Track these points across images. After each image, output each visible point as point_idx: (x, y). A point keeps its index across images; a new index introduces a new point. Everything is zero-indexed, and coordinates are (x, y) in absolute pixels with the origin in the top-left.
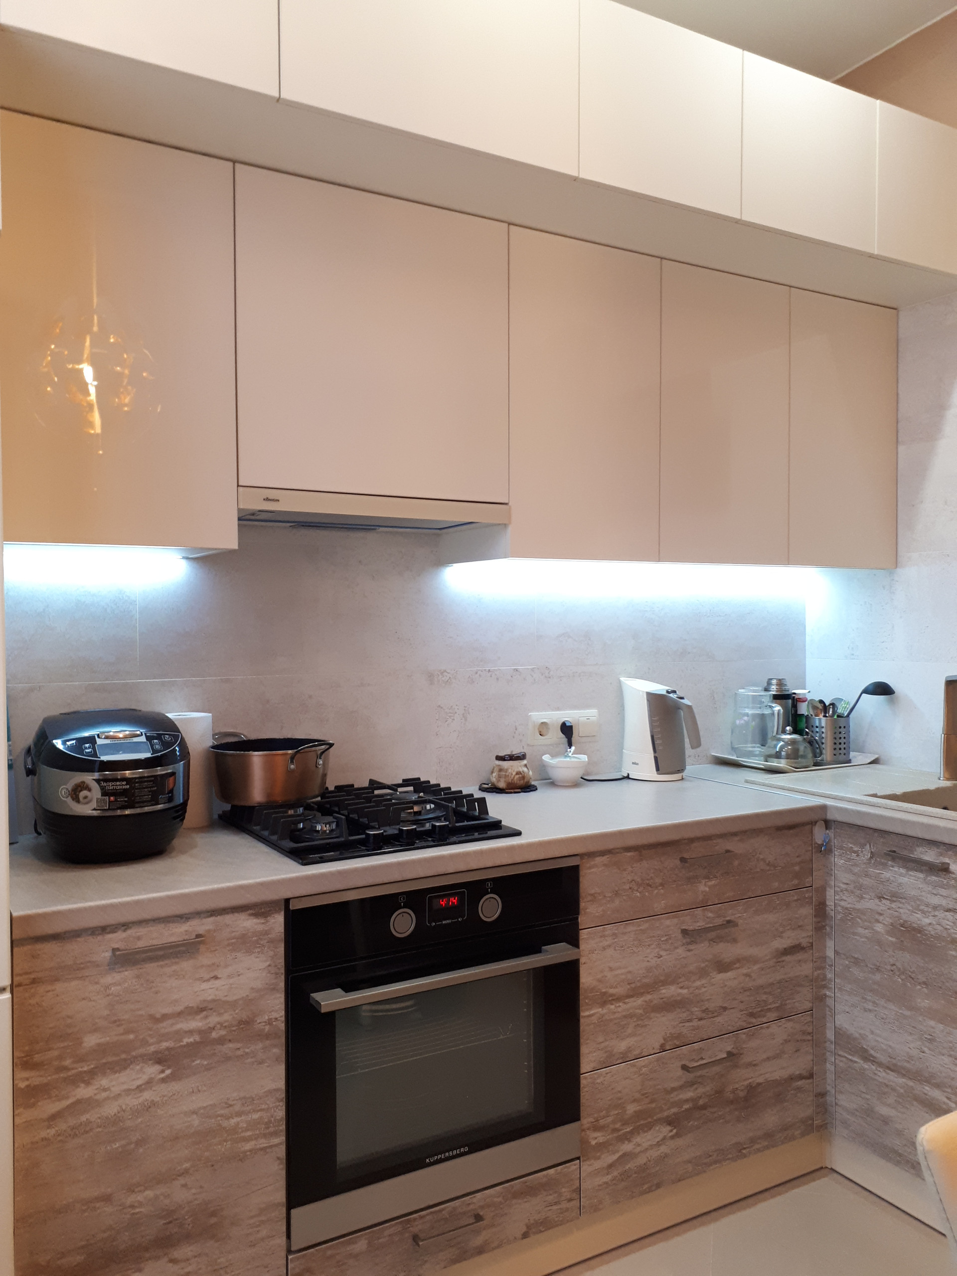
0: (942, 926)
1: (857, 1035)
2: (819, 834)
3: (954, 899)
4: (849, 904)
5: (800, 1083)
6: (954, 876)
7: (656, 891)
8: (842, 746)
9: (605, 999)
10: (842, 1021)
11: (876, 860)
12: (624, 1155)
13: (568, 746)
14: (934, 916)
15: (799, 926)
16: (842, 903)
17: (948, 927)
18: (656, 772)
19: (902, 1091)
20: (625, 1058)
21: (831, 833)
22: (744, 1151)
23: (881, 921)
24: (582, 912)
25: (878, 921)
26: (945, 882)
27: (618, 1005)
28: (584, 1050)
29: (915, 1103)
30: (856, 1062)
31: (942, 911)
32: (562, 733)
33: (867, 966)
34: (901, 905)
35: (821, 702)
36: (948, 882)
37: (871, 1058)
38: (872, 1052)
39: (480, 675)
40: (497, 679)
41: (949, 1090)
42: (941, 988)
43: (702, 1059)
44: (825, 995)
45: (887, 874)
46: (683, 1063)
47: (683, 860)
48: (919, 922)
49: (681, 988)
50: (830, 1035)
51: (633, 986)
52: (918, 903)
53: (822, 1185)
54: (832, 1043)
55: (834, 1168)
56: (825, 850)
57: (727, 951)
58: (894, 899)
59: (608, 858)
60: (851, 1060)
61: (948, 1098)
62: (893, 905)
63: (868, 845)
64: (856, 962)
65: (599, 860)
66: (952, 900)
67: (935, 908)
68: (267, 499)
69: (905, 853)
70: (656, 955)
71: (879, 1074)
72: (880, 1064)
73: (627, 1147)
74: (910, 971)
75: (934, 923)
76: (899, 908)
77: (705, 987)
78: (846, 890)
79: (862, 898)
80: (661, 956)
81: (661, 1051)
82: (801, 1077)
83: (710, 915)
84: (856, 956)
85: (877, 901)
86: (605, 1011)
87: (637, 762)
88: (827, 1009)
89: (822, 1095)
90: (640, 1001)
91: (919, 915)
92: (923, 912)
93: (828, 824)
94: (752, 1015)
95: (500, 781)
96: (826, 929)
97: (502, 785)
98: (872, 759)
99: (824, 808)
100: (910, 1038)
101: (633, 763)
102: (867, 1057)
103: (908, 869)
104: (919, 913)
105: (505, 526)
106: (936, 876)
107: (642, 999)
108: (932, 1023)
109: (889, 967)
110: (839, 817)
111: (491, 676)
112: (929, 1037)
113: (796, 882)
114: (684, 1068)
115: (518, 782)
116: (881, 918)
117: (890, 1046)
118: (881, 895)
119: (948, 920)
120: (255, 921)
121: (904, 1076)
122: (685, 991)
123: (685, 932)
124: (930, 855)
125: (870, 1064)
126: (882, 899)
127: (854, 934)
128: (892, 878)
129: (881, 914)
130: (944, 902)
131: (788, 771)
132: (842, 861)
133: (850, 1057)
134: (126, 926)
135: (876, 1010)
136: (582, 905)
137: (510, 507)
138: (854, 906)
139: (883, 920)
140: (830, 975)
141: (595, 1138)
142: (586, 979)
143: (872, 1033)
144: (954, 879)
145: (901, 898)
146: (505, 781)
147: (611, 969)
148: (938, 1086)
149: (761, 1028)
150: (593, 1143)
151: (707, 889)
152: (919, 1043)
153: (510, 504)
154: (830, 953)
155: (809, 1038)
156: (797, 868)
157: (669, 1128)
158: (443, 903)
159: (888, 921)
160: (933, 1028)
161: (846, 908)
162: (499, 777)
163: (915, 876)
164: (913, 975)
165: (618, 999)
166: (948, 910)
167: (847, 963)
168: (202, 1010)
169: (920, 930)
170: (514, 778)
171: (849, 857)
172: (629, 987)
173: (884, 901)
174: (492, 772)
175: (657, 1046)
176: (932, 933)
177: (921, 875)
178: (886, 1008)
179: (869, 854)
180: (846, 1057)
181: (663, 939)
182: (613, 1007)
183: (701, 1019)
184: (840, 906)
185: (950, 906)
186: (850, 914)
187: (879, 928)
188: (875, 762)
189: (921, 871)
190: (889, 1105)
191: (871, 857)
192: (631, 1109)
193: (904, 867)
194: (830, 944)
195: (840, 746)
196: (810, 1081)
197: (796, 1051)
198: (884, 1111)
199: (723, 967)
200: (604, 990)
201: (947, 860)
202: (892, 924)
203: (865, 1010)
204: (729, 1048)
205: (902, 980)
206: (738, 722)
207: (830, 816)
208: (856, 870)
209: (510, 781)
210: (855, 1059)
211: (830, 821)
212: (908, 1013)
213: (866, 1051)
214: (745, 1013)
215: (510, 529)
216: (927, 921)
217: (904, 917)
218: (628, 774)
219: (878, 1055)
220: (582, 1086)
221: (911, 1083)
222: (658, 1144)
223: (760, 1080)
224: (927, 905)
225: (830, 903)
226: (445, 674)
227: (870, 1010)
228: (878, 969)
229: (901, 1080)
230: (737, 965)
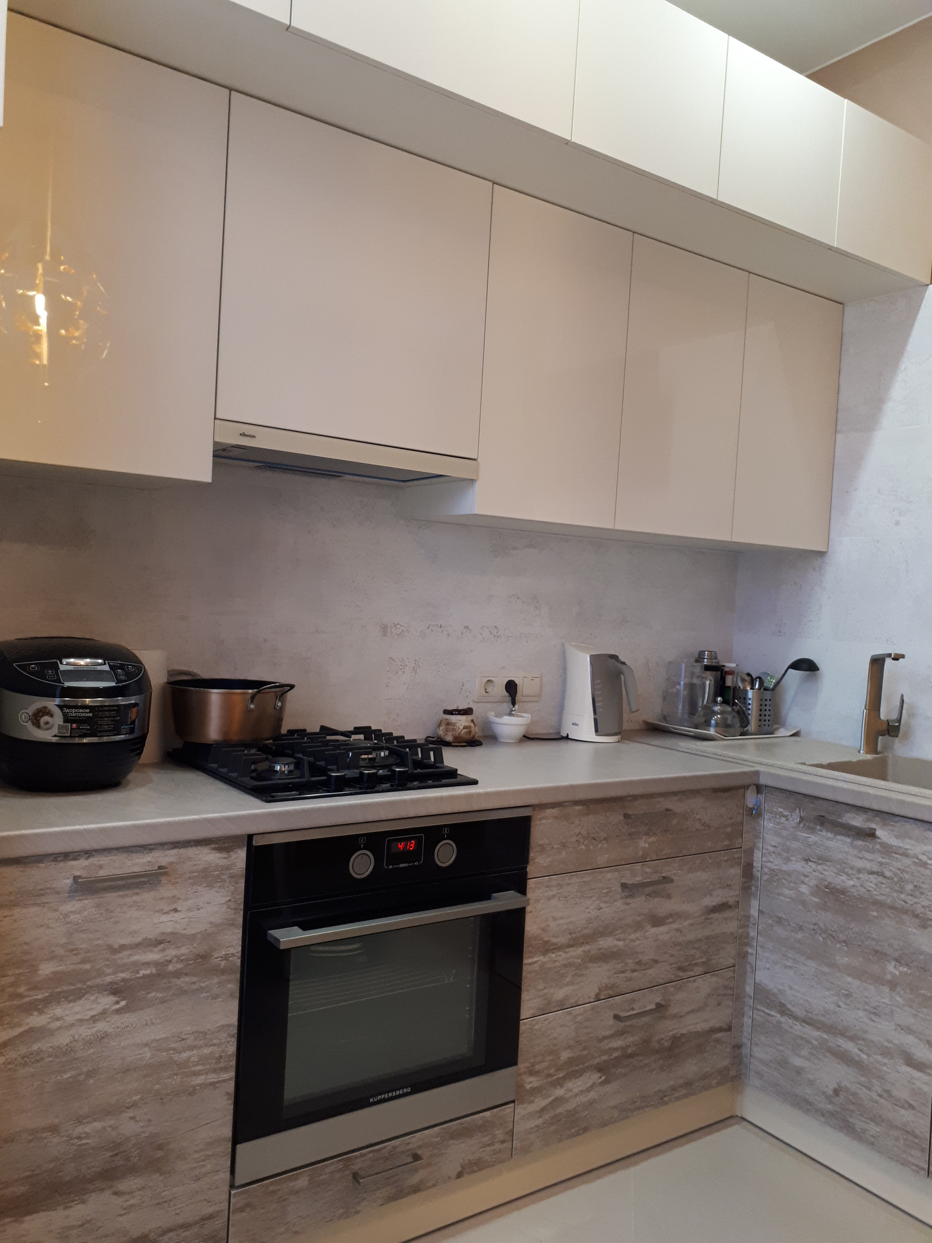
0: (865, 888)
1: (776, 991)
2: (751, 799)
3: (878, 862)
4: (776, 865)
5: (719, 1035)
6: (879, 841)
7: (600, 846)
8: (767, 718)
9: (548, 948)
10: (763, 977)
11: (805, 825)
12: (556, 1099)
13: (512, 704)
14: (858, 878)
15: (728, 886)
16: (769, 865)
17: (871, 889)
18: (595, 733)
19: (816, 1043)
20: (562, 1006)
21: (761, 797)
22: (666, 1099)
23: (806, 882)
24: (531, 862)
25: (803, 883)
26: (871, 846)
27: (559, 954)
28: (525, 996)
29: (828, 1054)
30: (772, 1016)
31: (867, 874)
32: (506, 690)
33: (790, 925)
34: (826, 868)
35: (749, 675)
36: (873, 847)
37: (788, 1012)
38: (789, 1006)
39: (432, 630)
40: (449, 635)
41: (862, 1043)
42: (859, 946)
43: (633, 1009)
44: (747, 952)
45: (813, 838)
46: (616, 1012)
47: (626, 816)
48: (843, 884)
49: (618, 940)
50: (749, 989)
51: (574, 935)
52: (844, 865)
53: (734, 1133)
54: (751, 997)
55: (744, 1116)
56: (755, 813)
57: (663, 906)
58: (821, 862)
59: (558, 810)
60: (768, 1014)
61: (860, 1050)
62: (819, 867)
63: (798, 810)
64: (779, 921)
65: (549, 812)
66: (877, 864)
67: (859, 871)
68: (243, 435)
69: (833, 818)
70: (597, 907)
71: (795, 1027)
72: (795, 1018)
73: (559, 1092)
74: (832, 931)
75: (858, 885)
76: (824, 870)
77: (640, 940)
78: (774, 852)
79: (790, 860)
80: (601, 909)
81: (596, 1000)
82: (720, 1030)
83: (648, 870)
84: (779, 915)
85: (803, 863)
86: (546, 960)
87: (577, 723)
88: (748, 965)
89: (738, 1047)
90: (579, 951)
91: (844, 877)
92: (847, 874)
93: (759, 788)
94: (680, 969)
95: (447, 734)
96: (751, 889)
97: (449, 738)
98: (793, 732)
99: (757, 773)
100: (827, 993)
101: (573, 724)
102: (783, 1010)
103: (837, 834)
104: (844, 875)
105: (472, 481)
106: (862, 840)
107: (581, 949)
108: (849, 979)
109: (812, 927)
110: (770, 783)
111: (442, 632)
112: (846, 992)
113: (727, 843)
114: (616, 1017)
115: (465, 736)
116: (806, 880)
117: (808, 1002)
118: (807, 858)
119: (871, 882)
120: (218, 855)
121: (818, 1029)
122: (621, 943)
123: (624, 886)
124: (858, 821)
125: (786, 1018)
126: (809, 862)
127: (779, 894)
128: (819, 842)
129: (807, 876)
130: (868, 865)
132: (771, 825)
133: (767, 1011)
134: (89, 853)
135: (796, 967)
136: (532, 855)
137: (478, 462)
138: (779, 868)
139: (808, 882)
140: (753, 933)
141: (531, 1082)
142: (531, 927)
143: (791, 988)
144: (879, 843)
145: (828, 861)
146: (452, 735)
147: (554, 919)
148: (853, 1038)
149: (688, 981)
150: (528, 1087)
151: (647, 845)
152: (835, 998)
153: (478, 460)
154: (754, 912)
155: (731, 992)
156: (729, 829)
157: (599, 1075)
158: (401, 846)
159: (813, 883)
160: (849, 983)
161: (773, 870)
162: (447, 730)
163: (842, 841)
164: (834, 934)
165: (558, 948)
166: (872, 873)
167: (771, 922)
168: (160, 942)
169: (843, 891)
170: (461, 732)
171: (778, 821)
172: (570, 937)
173: (810, 864)
174: (439, 726)
175: (593, 995)
176: (855, 894)
177: (848, 840)
178: (806, 965)
179: (799, 818)
180: (764, 1012)
181: (603, 892)
182: (554, 955)
183: (633, 971)
184: (766, 867)
185: (876, 868)
186: (777, 875)
187: (804, 889)
188: (796, 734)
189: (849, 836)
190: (803, 1057)
191: (800, 822)
192: (565, 1055)
193: (831, 832)
194: (755, 903)
195: (765, 718)
196: (728, 1033)
197: (718, 1005)
198: (797, 1062)
199: (657, 921)
200: (546, 939)
201: (874, 826)
202: (817, 886)
203: (786, 967)
204: (658, 999)
205: (823, 938)
206: (670, 691)
207: (763, 781)
208: (785, 833)
209: (457, 734)
210: (772, 1013)
211: (762, 785)
212: (826, 969)
213: (784, 1005)
214: (674, 967)
215: (478, 484)
216: (851, 883)
217: (829, 879)
218: (568, 735)
219: (793, 1009)
220: (521, 1031)
221: (825, 1036)
222: (589, 1090)
223: (684, 1031)
224: (852, 868)
225: (757, 864)
226: (398, 626)
227: (790, 967)
228: (801, 928)
229: (816, 1033)
230: (670, 920)
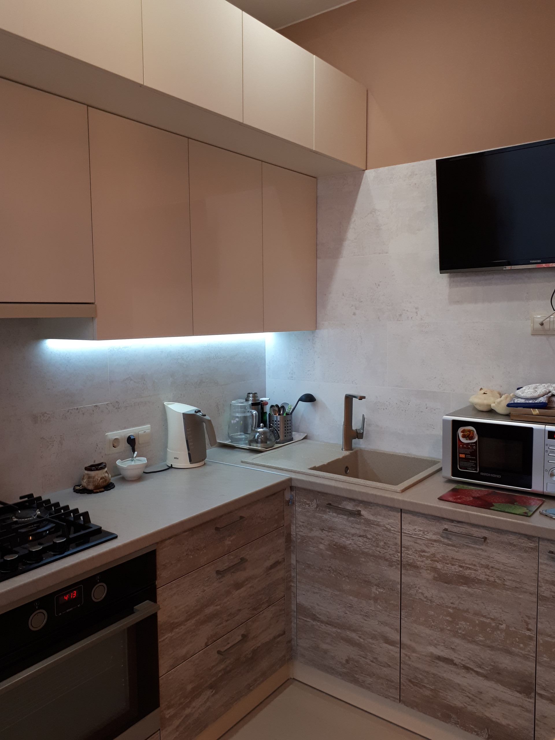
0: (357, 545)
1: (309, 607)
2: (288, 495)
3: (363, 530)
4: (304, 533)
5: (278, 639)
6: (362, 517)
7: (201, 552)
8: (289, 431)
9: (173, 626)
10: (301, 599)
11: (320, 509)
12: (186, 716)
13: (133, 452)
14: (353, 540)
15: (278, 551)
16: (300, 533)
17: (360, 545)
18: (189, 463)
19: (334, 635)
20: (185, 658)
21: (293, 493)
22: (251, 688)
23: (323, 543)
24: (158, 578)
25: (321, 543)
26: (359, 520)
27: (180, 628)
28: (161, 662)
29: (341, 641)
30: (309, 622)
31: (357, 537)
32: (128, 444)
33: (315, 568)
34: (333, 534)
35: (277, 406)
36: (360, 521)
37: (317, 619)
38: (318, 615)
39: (71, 413)
40: (83, 414)
41: (361, 633)
42: (356, 578)
43: (229, 643)
44: (291, 586)
45: (325, 516)
46: (218, 649)
47: (217, 529)
48: (344, 543)
49: (216, 606)
50: (294, 607)
51: (189, 613)
52: (344, 532)
54: (295, 612)
56: (290, 503)
57: (240, 576)
58: (330, 530)
59: (173, 539)
60: (306, 621)
61: (360, 637)
62: (330, 534)
63: (315, 500)
64: (309, 566)
65: (168, 542)
66: (362, 530)
67: (353, 535)
69: (336, 505)
70: (202, 591)
71: (322, 627)
72: (322, 622)
73: (188, 711)
74: (339, 570)
75: (353, 543)
76: (333, 535)
77: (229, 601)
78: (303, 526)
79: (312, 530)
80: (205, 590)
81: (206, 646)
82: (279, 636)
83: (232, 557)
84: (308, 563)
85: (320, 531)
86: (173, 634)
87: (177, 457)
88: (292, 593)
89: (290, 641)
90: (193, 621)
91: (344, 539)
92: (346, 537)
93: (292, 488)
94: (255, 609)
95: (89, 485)
96: (291, 548)
97: (91, 487)
98: (304, 436)
99: (290, 480)
100: (339, 607)
101: (175, 457)
102: (314, 618)
103: (338, 514)
104: (344, 538)
105: (93, 319)
106: (354, 518)
107: (195, 619)
108: (351, 598)
109: (327, 569)
110: (299, 485)
111: (79, 412)
112: (349, 605)
113: (276, 525)
114: (219, 652)
115: (102, 484)
116: (323, 541)
117: (328, 612)
118: (322, 528)
119: (360, 542)
121: (335, 627)
122: (218, 607)
123: (218, 572)
124: (350, 506)
125: (316, 622)
126: (323, 530)
127: (307, 551)
128: (328, 519)
129: (323, 539)
130: (358, 532)
131: (263, 451)
132: (300, 509)
133: (305, 619)
135: (320, 593)
136: (158, 573)
137: (96, 305)
138: (306, 535)
139: (324, 542)
140: (293, 574)
141: (169, 713)
142: (161, 618)
143: (318, 604)
144: (363, 519)
145: (334, 530)
146: (93, 485)
147: (176, 607)
148: (354, 631)
149: (259, 615)
150: (167, 717)
151: (230, 542)
152: (345, 609)
153: (96, 303)
154: (294, 562)
155: (284, 612)
156: (276, 517)
157: (211, 690)
158: (66, 598)
159: (327, 543)
160: (351, 600)
161: (303, 536)
162: (89, 482)
163: (342, 518)
164: (341, 572)
165: (179, 624)
166: (360, 536)
167: (304, 567)
169: (344, 547)
170: (99, 482)
171: (304, 507)
172: (187, 615)
173: (324, 532)
174: (83, 479)
175: (204, 644)
176: (351, 549)
177: (345, 517)
178: (325, 591)
179: (316, 505)
180: (303, 619)
181: (206, 580)
182: (177, 630)
183: (227, 621)
184: (299, 534)
185: (362, 534)
186: (305, 539)
187: (322, 547)
188: (305, 438)
189: (345, 515)
190: (327, 643)
191: (317, 507)
192: (189, 687)
193: (336, 513)
194: (293, 557)
196: (284, 636)
197: (277, 622)
198: (324, 646)
199: (238, 586)
200: (172, 622)
201: (359, 509)
202: (329, 545)
203: (314, 593)
204: (243, 632)
205: (335, 575)
206: (232, 422)
207: (293, 484)
208: (309, 514)
209: (97, 484)
210: (308, 620)
211: (293, 486)
212: (338, 593)
213: (315, 615)
214: (251, 610)
215: (96, 321)
216: (348, 542)
217: (336, 540)
218: (172, 465)
219: (320, 617)
220: (160, 684)
221: (339, 631)
222: (205, 702)
223: (259, 645)
224: (349, 534)
225: (293, 533)
226: (46, 415)
227: (317, 593)
228: (321, 570)
229: (334, 630)
230: (247, 582)
